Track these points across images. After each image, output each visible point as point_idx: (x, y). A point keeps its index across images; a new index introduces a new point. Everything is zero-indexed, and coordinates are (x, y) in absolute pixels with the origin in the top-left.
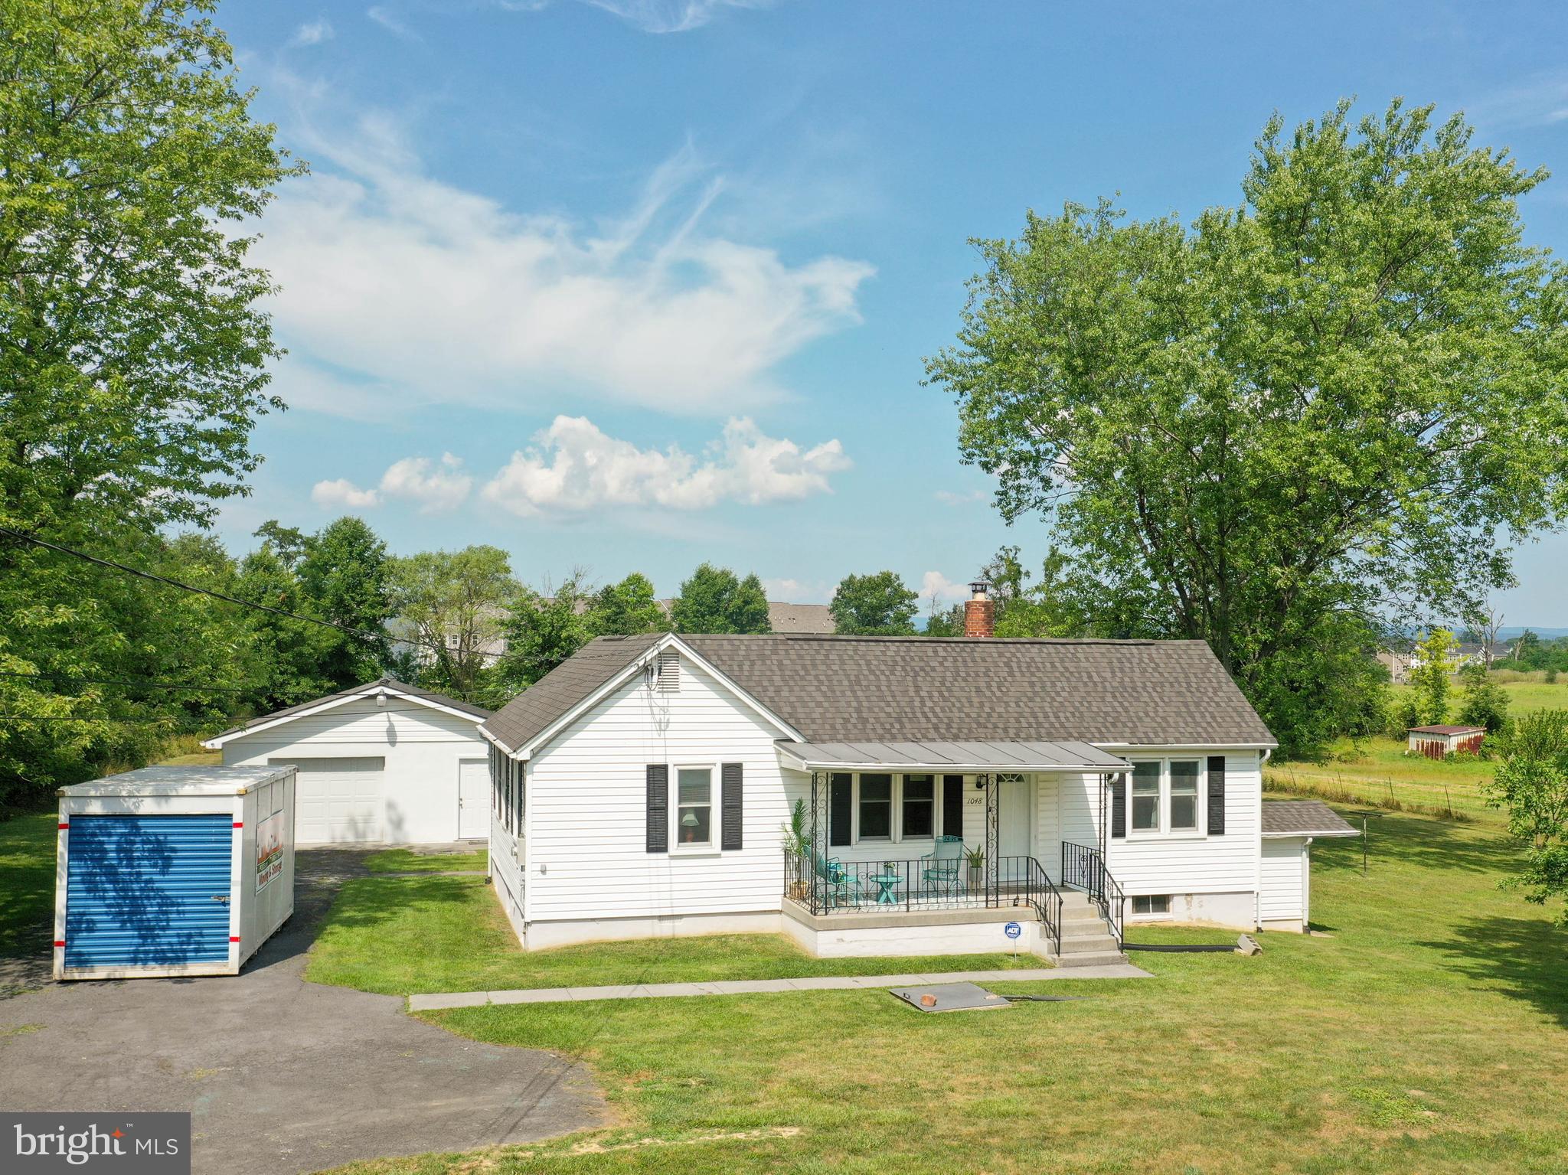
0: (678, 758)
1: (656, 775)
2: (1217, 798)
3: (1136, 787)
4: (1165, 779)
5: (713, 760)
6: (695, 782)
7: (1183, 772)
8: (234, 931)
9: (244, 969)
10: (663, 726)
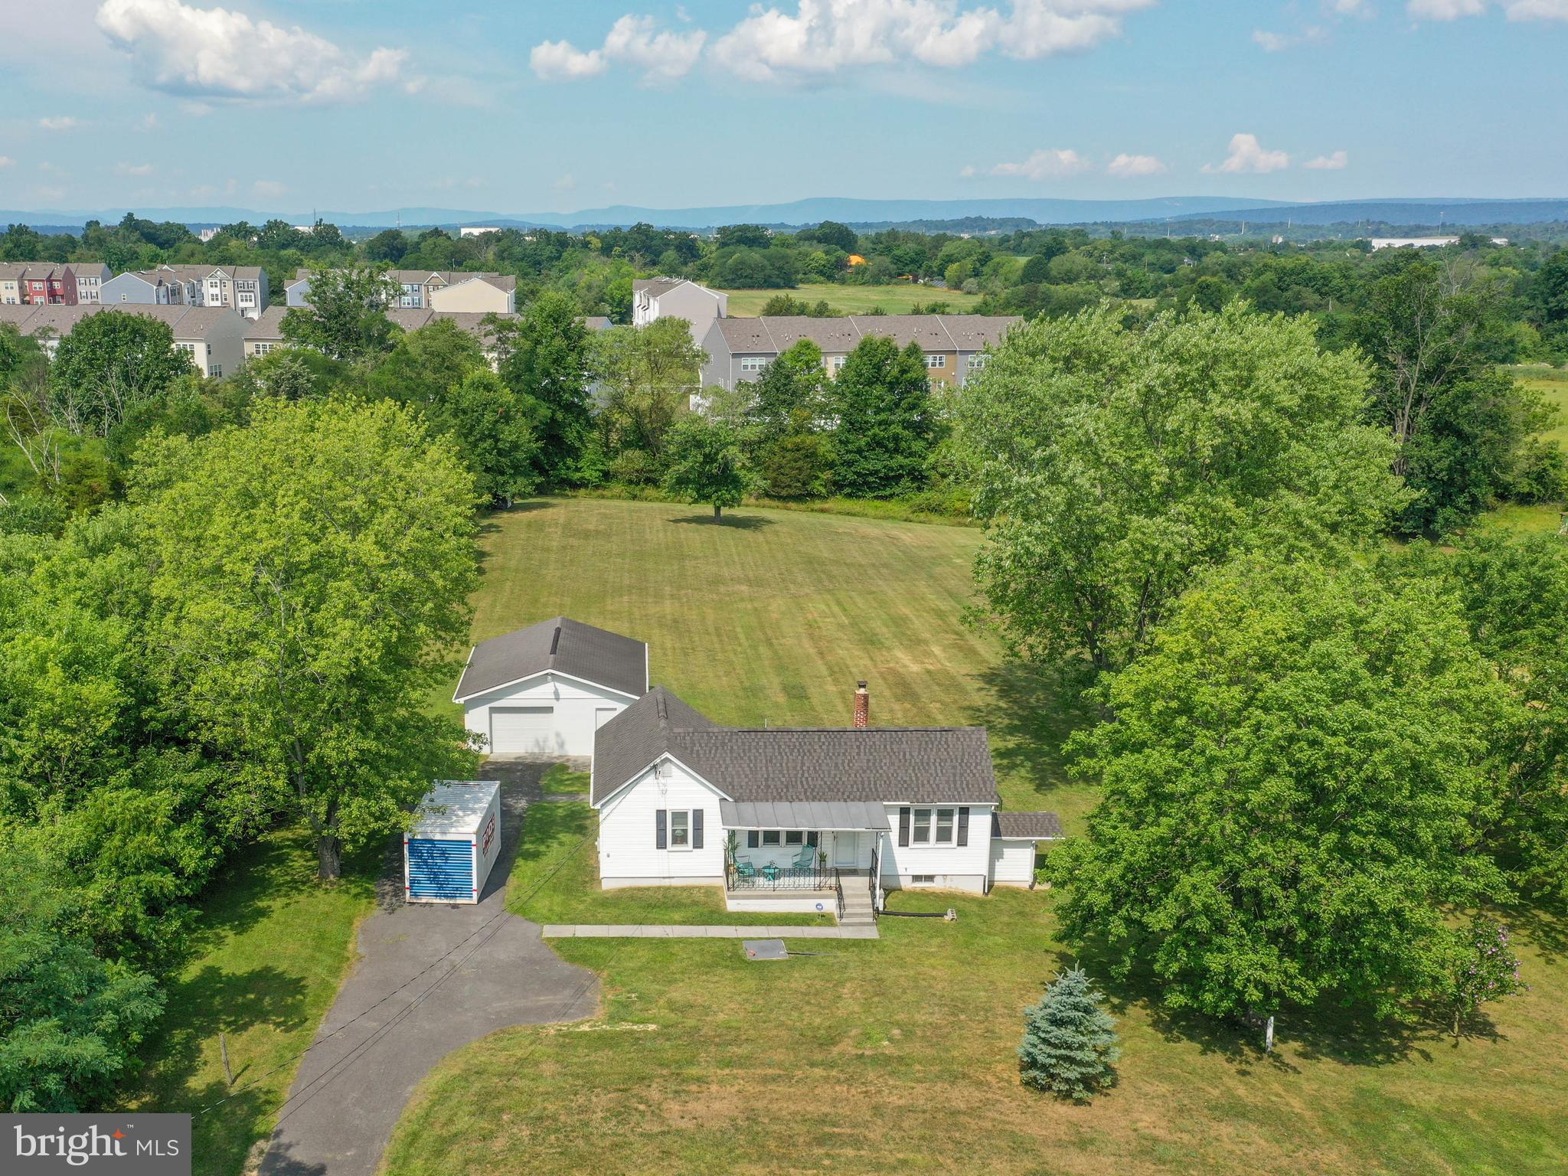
0: (672, 806)
1: (661, 815)
2: (963, 828)
3: (916, 820)
4: (934, 818)
5: (688, 806)
6: (680, 817)
7: (944, 814)
8: (475, 887)
9: (480, 900)
10: (664, 792)
